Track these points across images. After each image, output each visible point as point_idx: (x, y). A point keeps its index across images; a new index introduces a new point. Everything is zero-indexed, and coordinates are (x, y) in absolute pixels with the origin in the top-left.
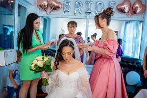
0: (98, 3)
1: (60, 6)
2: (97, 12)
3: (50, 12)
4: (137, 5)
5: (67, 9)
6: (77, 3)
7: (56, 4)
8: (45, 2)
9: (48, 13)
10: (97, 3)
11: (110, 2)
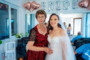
0: (65, 2)
1: (39, 6)
2: (64, 8)
5: (43, 8)
6: (50, 3)
7: (36, 5)
8: (29, 4)
9: (31, 11)
11: (73, 1)
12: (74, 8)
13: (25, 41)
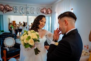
1: (12, 9)
3: (6, 12)
4: (49, 10)
7: (9, 8)
8: (2, 7)
10: (31, 8)
11: (37, 8)
12: (38, 13)
13: (3, 38)
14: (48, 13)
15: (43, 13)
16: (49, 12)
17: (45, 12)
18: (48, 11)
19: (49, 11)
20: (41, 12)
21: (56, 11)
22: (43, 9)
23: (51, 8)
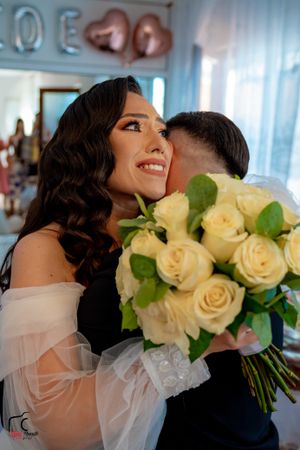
0: (20, 14)
2: (19, 43)
4: (148, 29)
11: (61, 11)
12: (64, 52)
14: (141, 55)
15: (106, 48)
16: (152, 46)
17: (117, 42)
18: (141, 35)
19: (147, 36)
20: (91, 42)
21: (201, 38)
22: (103, 22)
23: (162, 13)
